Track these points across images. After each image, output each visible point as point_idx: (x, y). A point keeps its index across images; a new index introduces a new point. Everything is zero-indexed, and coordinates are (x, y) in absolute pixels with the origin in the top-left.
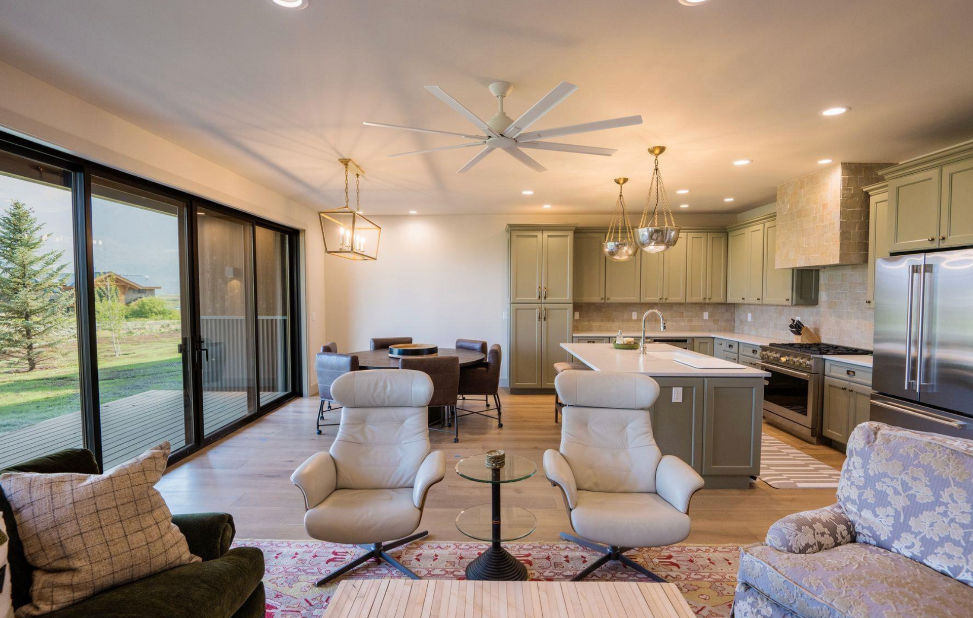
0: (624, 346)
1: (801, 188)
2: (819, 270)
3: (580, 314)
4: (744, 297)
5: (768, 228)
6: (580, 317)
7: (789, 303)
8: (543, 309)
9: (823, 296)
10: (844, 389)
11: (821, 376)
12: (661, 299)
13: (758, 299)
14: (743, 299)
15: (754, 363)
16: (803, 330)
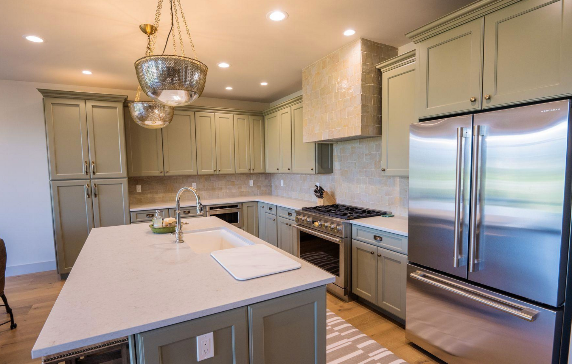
0: (162, 230)
1: (323, 68)
2: (332, 145)
3: (142, 187)
4: (278, 168)
5: (294, 110)
6: (142, 190)
7: (313, 172)
8: (93, 185)
9: (337, 166)
10: (372, 253)
11: (349, 239)
12: (215, 171)
13: (289, 169)
14: (278, 169)
15: (289, 224)
16: (324, 194)
